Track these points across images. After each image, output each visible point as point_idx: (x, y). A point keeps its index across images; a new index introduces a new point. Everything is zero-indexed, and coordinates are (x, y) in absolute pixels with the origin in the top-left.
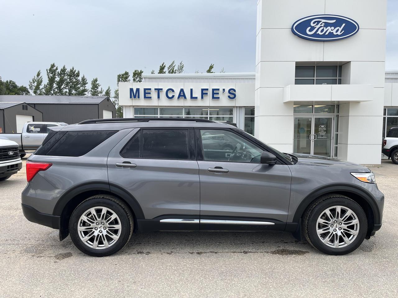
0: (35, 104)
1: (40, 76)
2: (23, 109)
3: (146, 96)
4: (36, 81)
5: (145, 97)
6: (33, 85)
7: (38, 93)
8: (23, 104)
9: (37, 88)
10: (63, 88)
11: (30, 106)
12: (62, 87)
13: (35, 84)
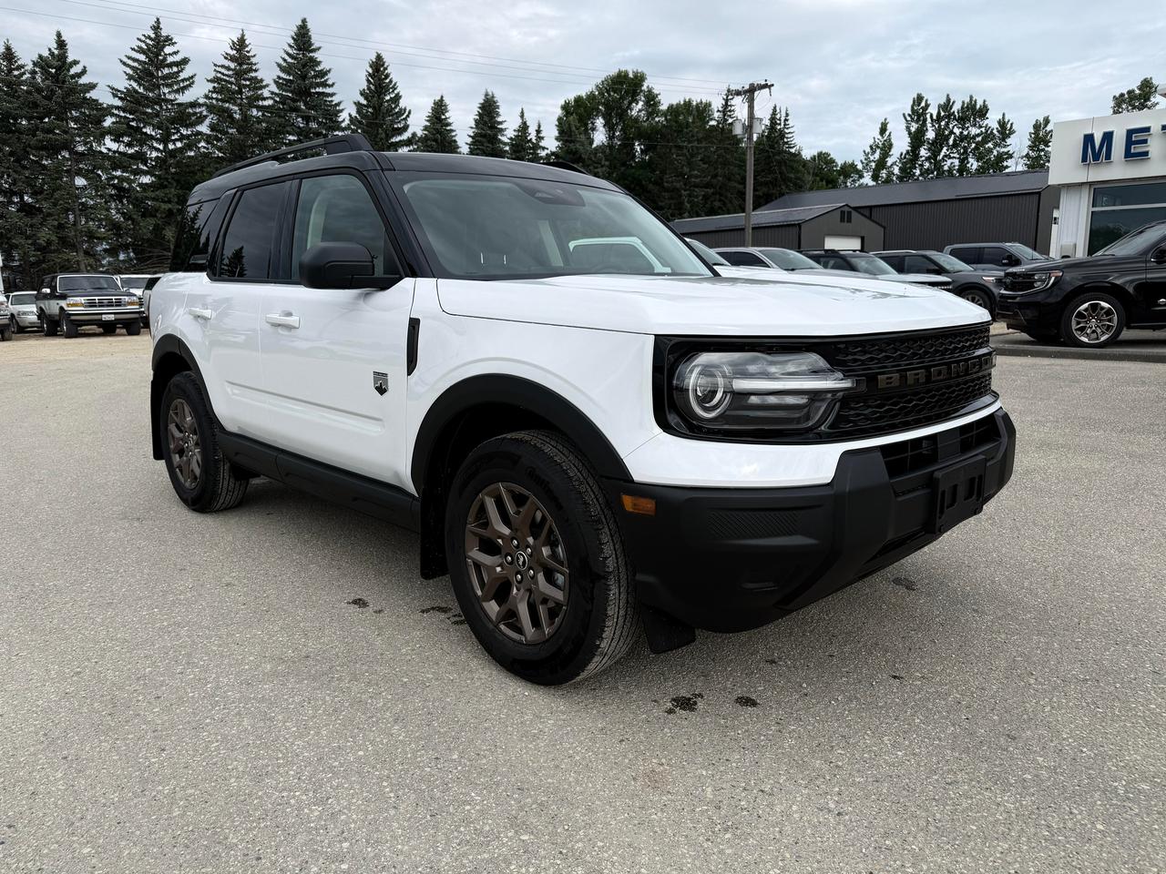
0: (871, 207)
1: (887, 133)
2: (842, 220)
3: (1132, 151)
4: (878, 147)
5: (1128, 154)
6: (872, 158)
7: (882, 177)
8: (842, 209)
9: (881, 164)
10: (945, 156)
11: (860, 213)
12: (942, 154)
13: (877, 156)
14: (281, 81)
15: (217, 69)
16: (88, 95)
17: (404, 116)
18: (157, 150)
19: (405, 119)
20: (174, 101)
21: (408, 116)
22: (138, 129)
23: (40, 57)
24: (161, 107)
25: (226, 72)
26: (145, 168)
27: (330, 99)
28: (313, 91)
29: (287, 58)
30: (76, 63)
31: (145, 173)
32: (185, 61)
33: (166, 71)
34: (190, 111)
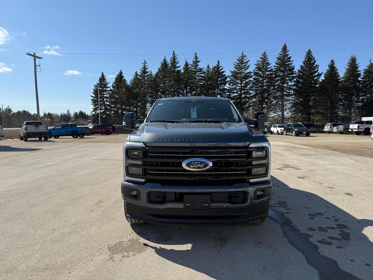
14: (277, 62)
15: (258, 62)
16: (223, 74)
17: (317, 67)
18: (239, 86)
19: (317, 68)
20: (244, 72)
21: (318, 67)
22: (235, 81)
23: (214, 66)
24: (241, 74)
25: (260, 62)
26: (236, 91)
27: (291, 65)
28: (286, 64)
29: (279, 55)
30: (221, 66)
31: (236, 93)
32: (248, 61)
33: (244, 65)
34: (249, 74)
